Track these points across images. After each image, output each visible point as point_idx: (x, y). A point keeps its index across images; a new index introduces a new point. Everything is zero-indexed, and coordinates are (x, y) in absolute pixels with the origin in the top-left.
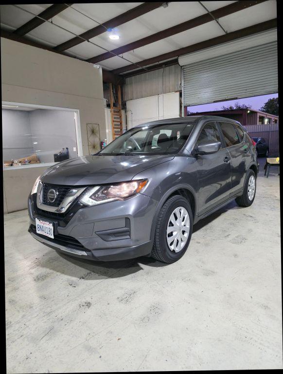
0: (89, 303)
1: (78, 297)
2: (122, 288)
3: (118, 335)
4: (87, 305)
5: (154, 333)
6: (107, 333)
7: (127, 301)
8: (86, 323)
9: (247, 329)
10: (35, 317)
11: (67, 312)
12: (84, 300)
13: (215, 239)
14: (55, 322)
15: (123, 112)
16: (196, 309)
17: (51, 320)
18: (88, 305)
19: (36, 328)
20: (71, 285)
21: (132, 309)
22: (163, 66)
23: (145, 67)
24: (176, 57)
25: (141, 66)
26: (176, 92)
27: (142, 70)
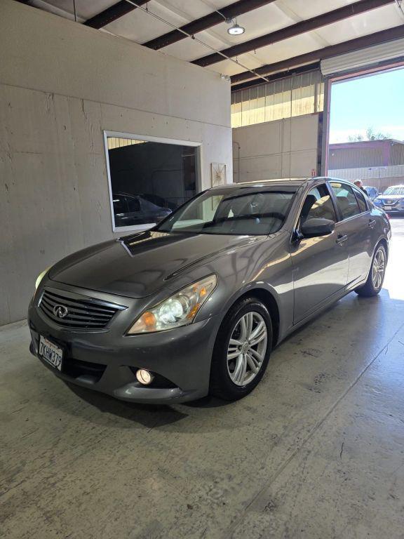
22: (294, 74)
23: (265, 75)
24: (318, 60)
25: (260, 74)
26: (312, 114)
27: (261, 80)
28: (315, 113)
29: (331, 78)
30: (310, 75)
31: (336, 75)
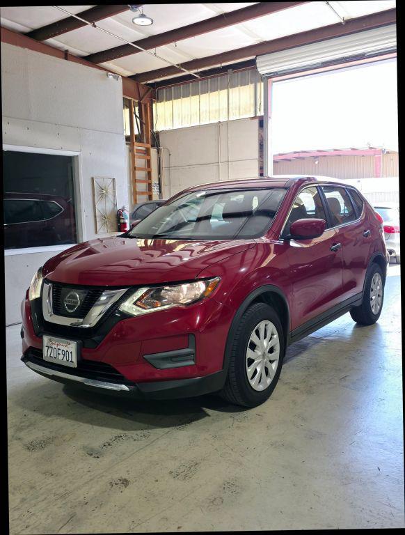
0: (126, 480)
1: (106, 471)
2: (175, 458)
3: (177, 522)
4: (123, 483)
5: (232, 518)
6: (160, 520)
7: (186, 476)
8: (124, 507)
9: (371, 511)
10: (43, 500)
11: (93, 493)
12: (117, 476)
13: (323, 382)
14: (76, 506)
15: (153, 151)
16: (294, 485)
17: (69, 505)
18: (125, 482)
19: (48, 516)
20: (91, 455)
21: (195, 487)
22: (230, 71)
23: (195, 71)
24: (253, 57)
25: (188, 70)
26: (253, 118)
27: (190, 77)
28: (255, 117)
29: (271, 77)
30: (248, 73)
31: (276, 74)
